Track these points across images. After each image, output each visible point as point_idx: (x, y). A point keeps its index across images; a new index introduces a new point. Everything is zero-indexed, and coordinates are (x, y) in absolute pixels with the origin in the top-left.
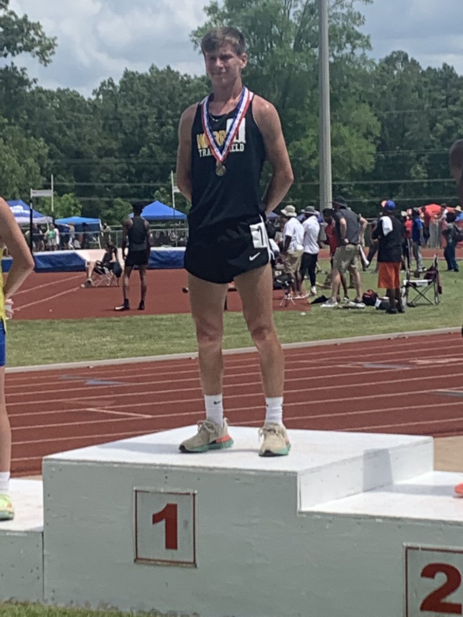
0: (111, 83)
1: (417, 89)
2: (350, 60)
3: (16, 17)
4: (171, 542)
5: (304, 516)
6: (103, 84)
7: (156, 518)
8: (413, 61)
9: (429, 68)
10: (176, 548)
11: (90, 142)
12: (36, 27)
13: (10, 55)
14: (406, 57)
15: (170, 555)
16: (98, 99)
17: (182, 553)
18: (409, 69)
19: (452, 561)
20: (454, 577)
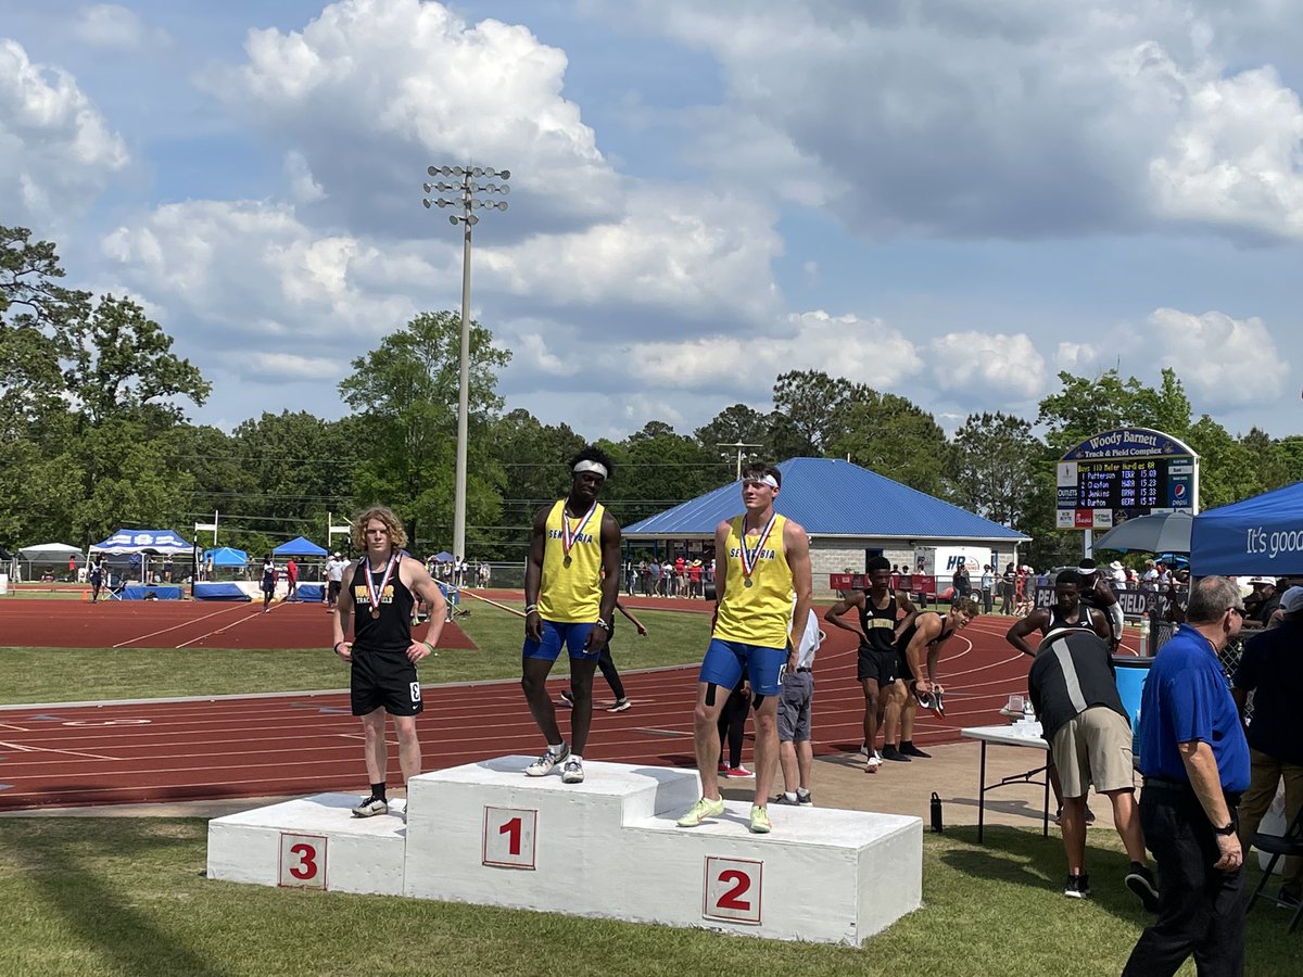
0: (252, 424)
1: (537, 444)
2: (482, 418)
3: (175, 360)
4: (515, 849)
5: (626, 830)
6: (245, 423)
7: (503, 829)
8: (534, 419)
9: (547, 426)
10: (518, 853)
11: (230, 477)
12: (194, 371)
13: (166, 393)
14: (527, 414)
15: (514, 859)
16: (237, 437)
17: (524, 857)
18: (529, 426)
19: (744, 869)
20: (745, 882)
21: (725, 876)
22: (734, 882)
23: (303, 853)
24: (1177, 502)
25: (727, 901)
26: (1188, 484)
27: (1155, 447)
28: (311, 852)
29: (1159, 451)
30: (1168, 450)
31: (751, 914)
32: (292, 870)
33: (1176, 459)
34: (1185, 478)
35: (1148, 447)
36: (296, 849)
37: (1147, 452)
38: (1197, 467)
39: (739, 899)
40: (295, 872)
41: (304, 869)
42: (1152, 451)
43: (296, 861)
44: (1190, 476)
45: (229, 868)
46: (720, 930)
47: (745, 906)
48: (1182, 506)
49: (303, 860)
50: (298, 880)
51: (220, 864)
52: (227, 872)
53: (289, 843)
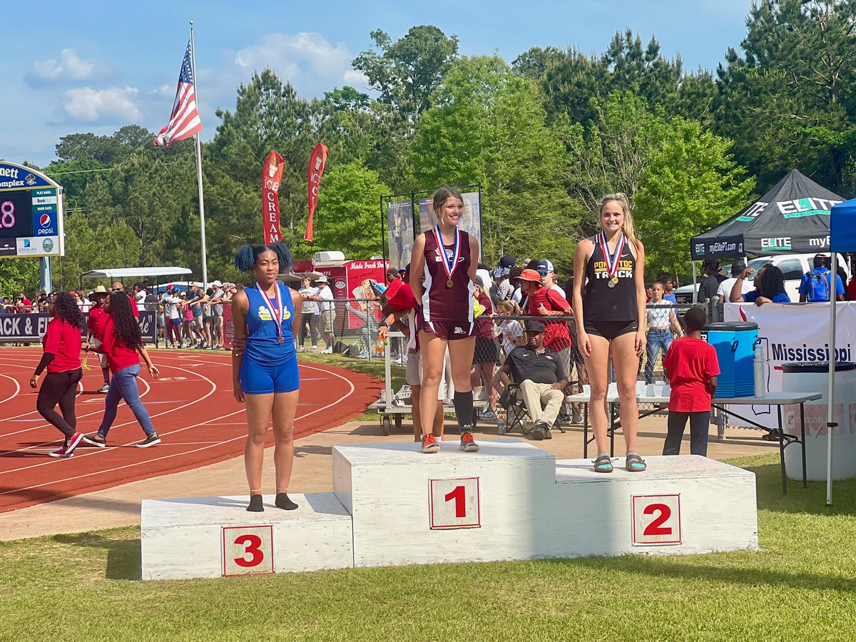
4: (461, 512)
5: (560, 484)
7: (448, 497)
10: (465, 516)
15: (460, 521)
17: (470, 518)
19: (664, 501)
20: (666, 512)
21: (649, 510)
22: (657, 513)
23: (248, 543)
24: (43, 231)
25: (653, 529)
26: (53, 215)
27: (17, 180)
28: (256, 541)
29: (22, 183)
30: (31, 182)
31: (673, 537)
32: (237, 561)
33: (40, 190)
34: (50, 208)
35: (9, 179)
36: (240, 540)
37: (9, 184)
38: (60, 197)
39: (662, 526)
40: (240, 562)
41: (249, 557)
42: (15, 183)
43: (241, 551)
44: (54, 206)
45: (164, 568)
46: (647, 553)
47: (668, 531)
48: (49, 235)
49: (248, 550)
50: (244, 568)
51: (156, 565)
52: (164, 572)
53: (232, 535)
